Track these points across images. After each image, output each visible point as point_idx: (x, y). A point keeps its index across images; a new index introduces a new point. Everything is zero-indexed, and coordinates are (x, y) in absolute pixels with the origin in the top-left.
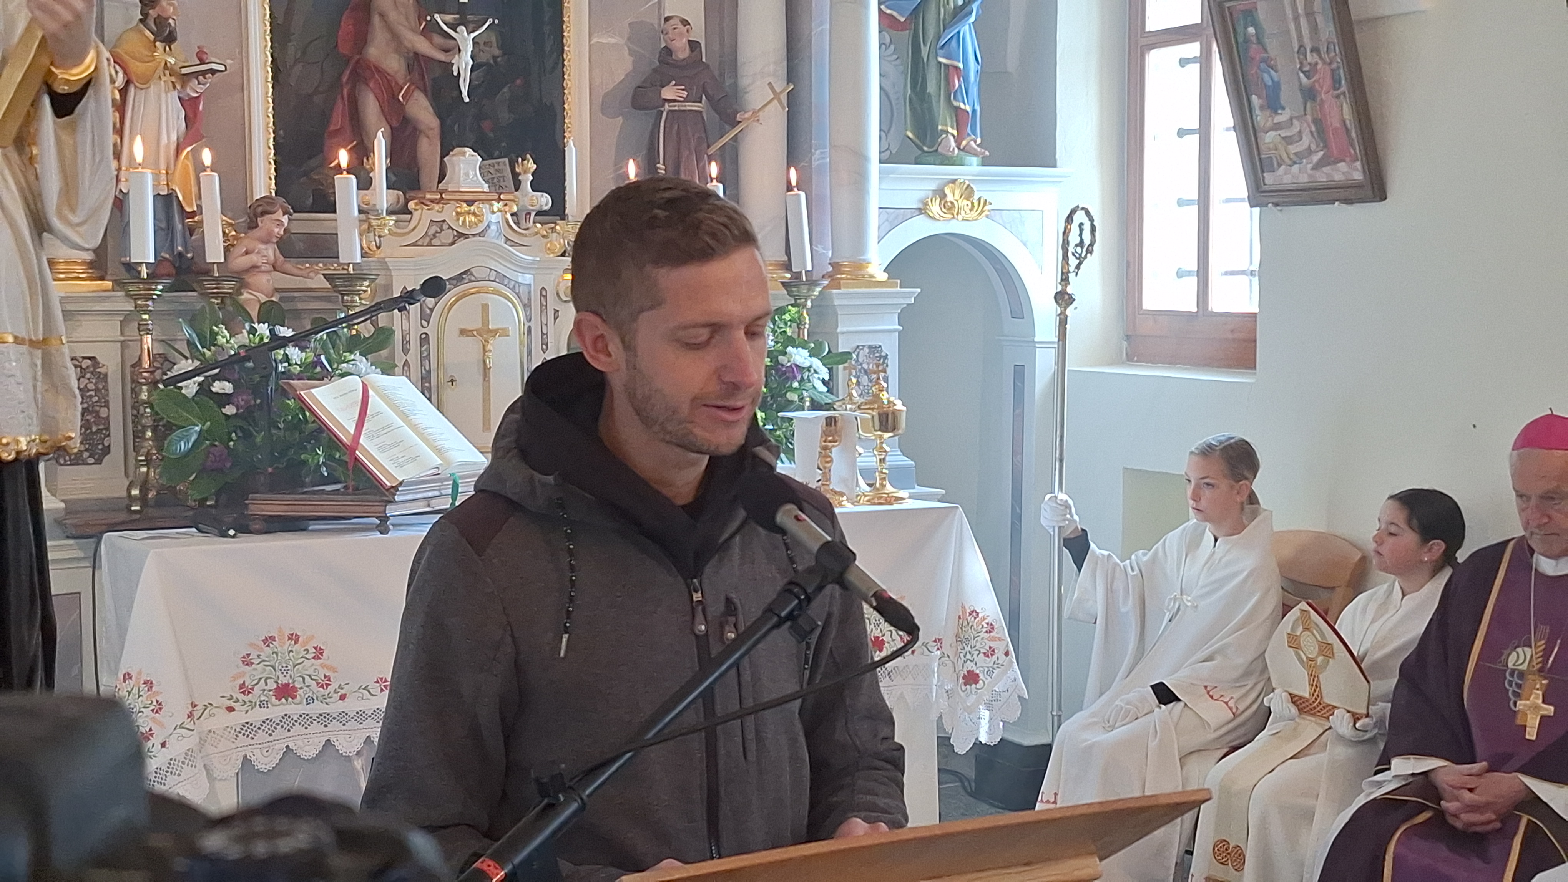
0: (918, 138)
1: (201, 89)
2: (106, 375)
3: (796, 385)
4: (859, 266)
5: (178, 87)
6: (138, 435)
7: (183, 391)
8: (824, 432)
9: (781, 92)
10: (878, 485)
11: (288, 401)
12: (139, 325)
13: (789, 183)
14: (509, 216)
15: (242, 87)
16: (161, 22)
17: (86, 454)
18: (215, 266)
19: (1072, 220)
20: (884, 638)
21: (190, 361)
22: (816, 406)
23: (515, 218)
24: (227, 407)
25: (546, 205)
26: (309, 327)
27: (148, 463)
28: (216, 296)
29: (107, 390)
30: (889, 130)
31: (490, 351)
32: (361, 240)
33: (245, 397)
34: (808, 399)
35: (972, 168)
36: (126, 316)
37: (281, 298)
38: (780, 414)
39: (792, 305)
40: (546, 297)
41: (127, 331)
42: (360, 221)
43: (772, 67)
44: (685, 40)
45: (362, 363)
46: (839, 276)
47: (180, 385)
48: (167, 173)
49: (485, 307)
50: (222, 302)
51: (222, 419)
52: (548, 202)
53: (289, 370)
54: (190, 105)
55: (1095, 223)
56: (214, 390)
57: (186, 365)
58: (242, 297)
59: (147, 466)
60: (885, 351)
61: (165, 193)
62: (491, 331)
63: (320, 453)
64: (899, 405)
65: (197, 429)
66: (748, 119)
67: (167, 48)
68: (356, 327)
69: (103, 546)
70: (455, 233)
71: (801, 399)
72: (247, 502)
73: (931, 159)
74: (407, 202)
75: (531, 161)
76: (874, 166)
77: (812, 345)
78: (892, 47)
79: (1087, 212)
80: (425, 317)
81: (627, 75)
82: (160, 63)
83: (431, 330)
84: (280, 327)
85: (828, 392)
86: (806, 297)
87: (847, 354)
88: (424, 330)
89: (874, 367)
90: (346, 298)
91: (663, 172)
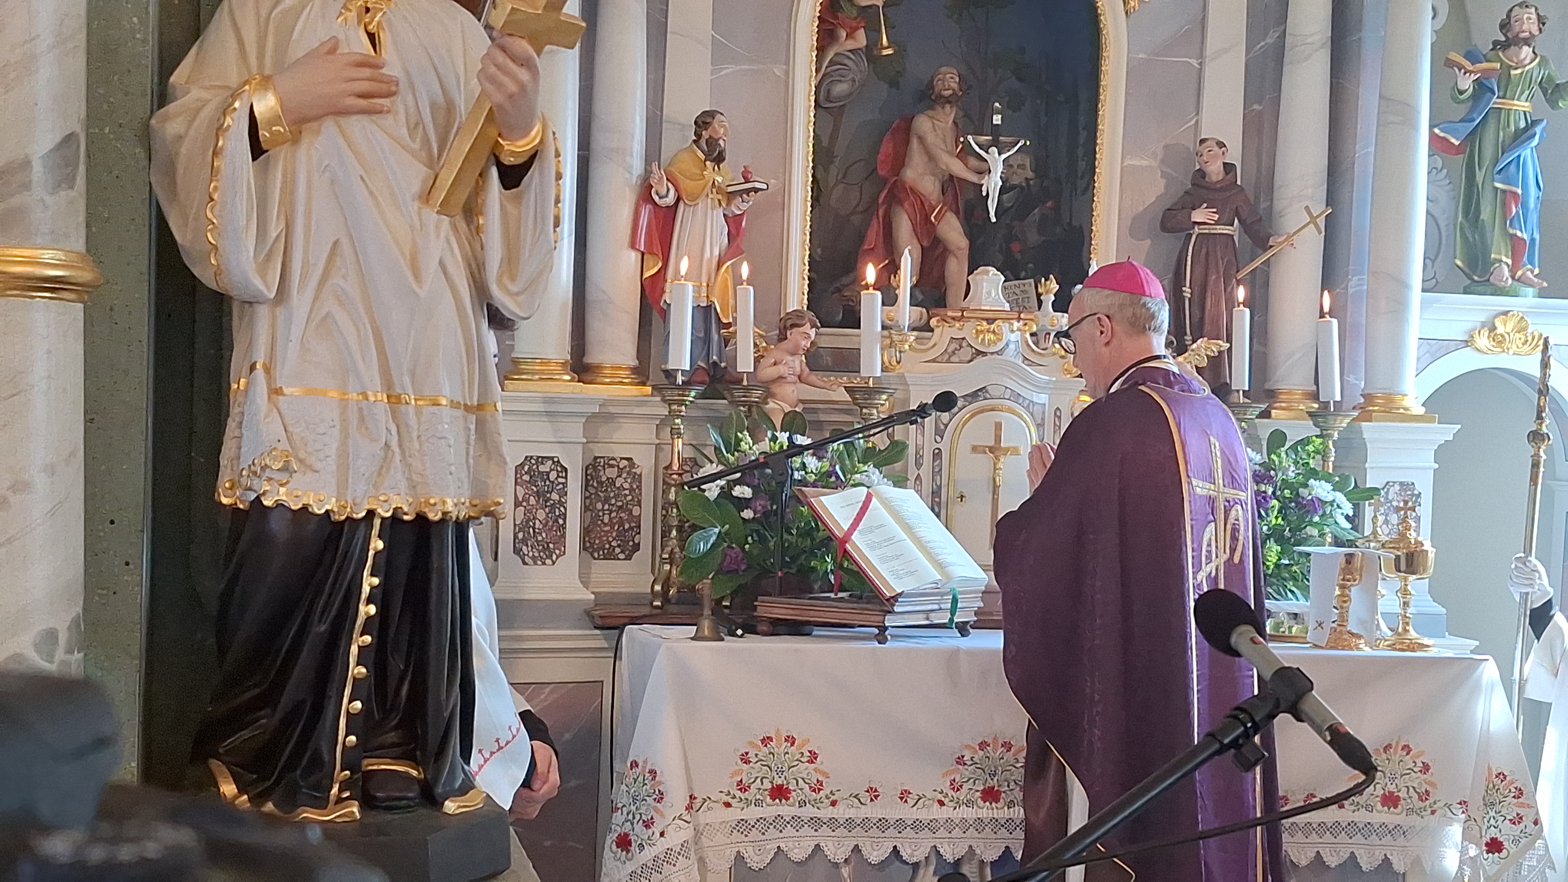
0: (1468, 266)
1: (745, 206)
2: (640, 475)
3: (1316, 519)
4: (1392, 398)
5: (724, 204)
6: (665, 534)
7: (706, 494)
8: (1343, 569)
9: (1319, 216)
10: (1400, 630)
11: (802, 508)
12: (672, 429)
13: (1321, 310)
14: (1028, 335)
15: (783, 205)
16: (712, 142)
17: (618, 550)
20: (1400, 794)
21: (714, 465)
22: (1337, 542)
23: (1034, 338)
24: (746, 510)
26: (828, 436)
27: (671, 561)
28: (744, 404)
29: (640, 489)
30: (1436, 257)
31: (1001, 469)
32: (882, 355)
33: (763, 502)
34: (1330, 535)
35: (1527, 299)
36: (662, 419)
38: (1298, 549)
39: (1317, 436)
40: (1060, 417)
41: (662, 436)
42: (882, 337)
43: (1310, 191)
44: (1219, 163)
45: (874, 474)
46: (1371, 408)
47: (703, 487)
48: (708, 286)
49: (998, 425)
50: (749, 409)
51: (741, 521)
53: (805, 478)
54: (733, 221)
56: (734, 493)
57: (710, 469)
58: (767, 406)
59: (671, 563)
60: (1418, 488)
61: (704, 305)
62: (1003, 449)
63: (829, 560)
64: (1428, 546)
65: (716, 530)
66: (1282, 243)
67: (716, 168)
68: (871, 438)
69: (624, 637)
70: (974, 351)
71: (1322, 535)
72: (756, 603)
74: (930, 318)
76: (1416, 295)
78: (1445, 171)
80: (939, 432)
81: (1157, 198)
82: (709, 181)
83: (945, 445)
84: (799, 436)
85: (1352, 529)
86: (1333, 429)
87: (1374, 492)
88: (938, 446)
89: (1402, 504)
90: (864, 411)
91: (1189, 296)
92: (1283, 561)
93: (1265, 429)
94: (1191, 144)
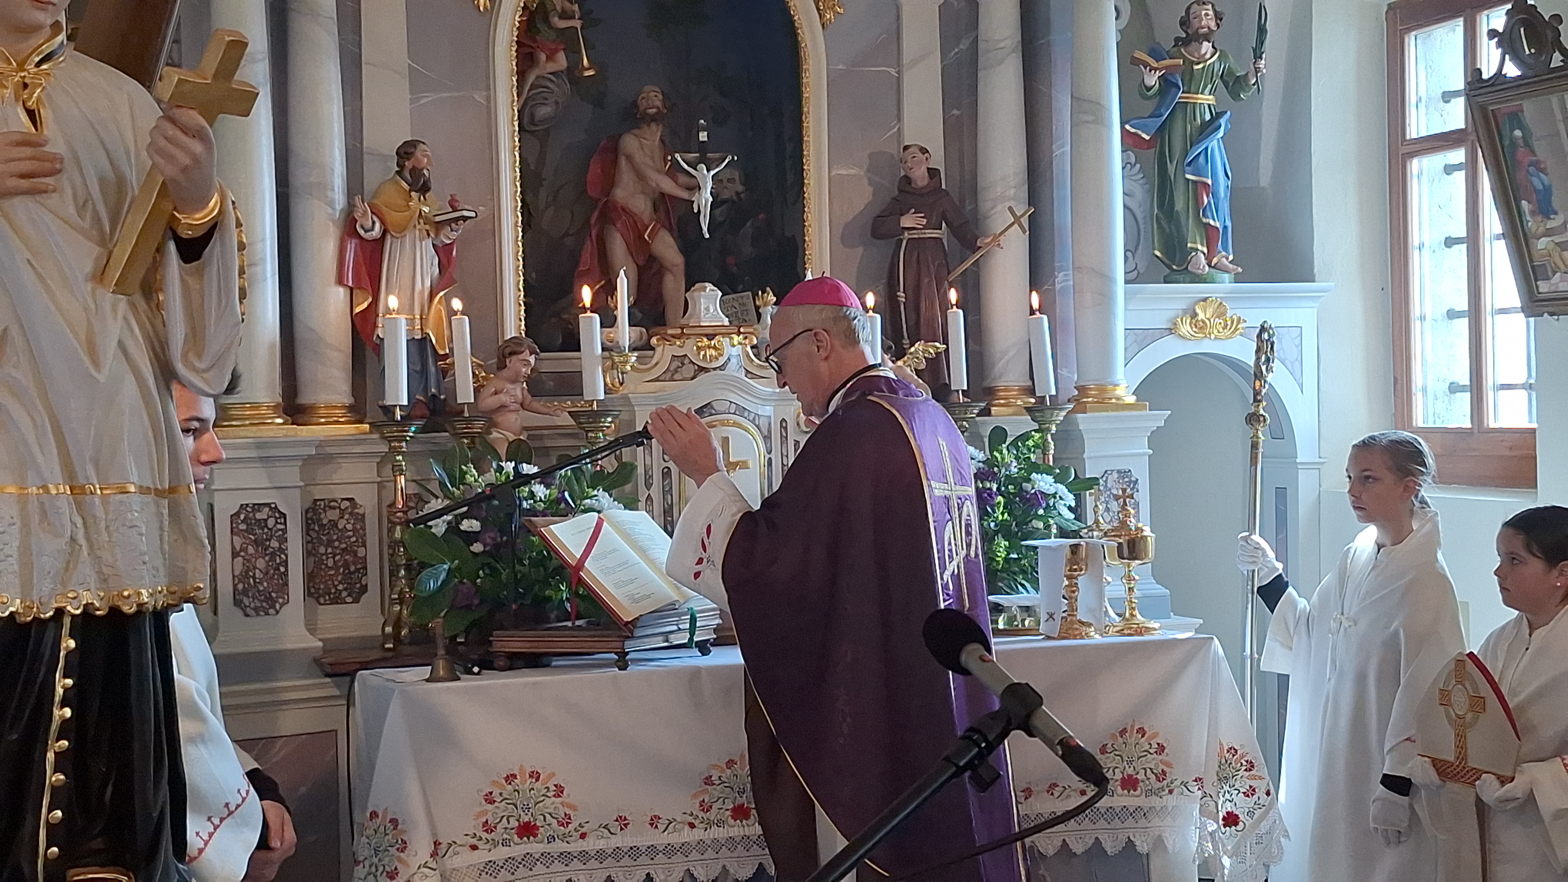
0: (1168, 258)
1: (454, 235)
2: (363, 515)
3: (1041, 512)
4: (1106, 389)
5: (432, 235)
6: (393, 574)
7: (433, 530)
8: (1069, 560)
9: (1022, 216)
10: (1127, 615)
11: (532, 538)
12: (393, 466)
13: (1031, 307)
14: (748, 349)
15: (494, 232)
16: (416, 172)
17: (344, 594)
18: (466, 406)
20: (1138, 776)
21: (440, 500)
22: (1063, 533)
23: (755, 350)
24: (475, 544)
26: (555, 463)
27: (401, 601)
28: (466, 435)
29: (364, 530)
30: (1135, 249)
32: (604, 376)
33: (492, 535)
34: (1055, 526)
35: (1224, 285)
36: (382, 457)
38: (1023, 543)
39: (1036, 431)
40: (786, 428)
41: (384, 474)
42: (603, 359)
43: (1012, 191)
44: (924, 169)
45: (604, 498)
46: (1085, 400)
47: (430, 523)
48: (421, 318)
49: (726, 440)
50: (472, 441)
51: (471, 556)
53: (534, 507)
54: (443, 252)
56: (462, 528)
57: (436, 504)
58: (491, 436)
59: (401, 604)
60: (1135, 475)
61: (419, 337)
62: (732, 463)
63: (563, 588)
64: (1147, 531)
65: (446, 567)
66: (989, 244)
67: (422, 198)
68: (600, 462)
69: (356, 684)
70: (696, 367)
71: (1048, 527)
72: (491, 639)
74: (650, 337)
76: (1120, 287)
78: (1138, 166)
81: (866, 206)
82: (415, 212)
84: (524, 465)
85: (1075, 519)
86: (1050, 423)
87: (1094, 481)
88: (666, 465)
89: (1120, 492)
90: (590, 434)
91: (904, 300)
92: (1012, 556)
93: (987, 426)
94: (893, 149)
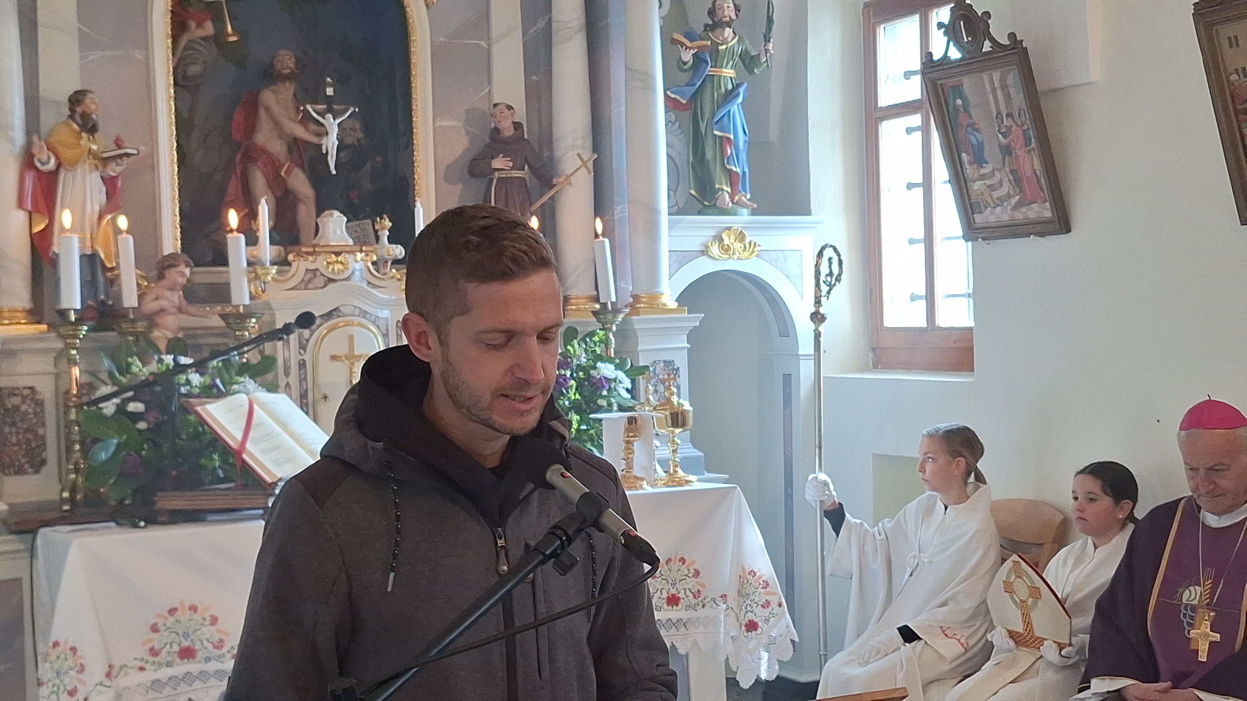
0: (700, 195)
1: (119, 169)
2: (43, 401)
3: (605, 393)
4: (654, 297)
6: (69, 448)
7: (103, 411)
8: (626, 429)
9: (588, 161)
10: (672, 471)
11: (189, 416)
12: (68, 359)
13: (595, 231)
14: (370, 264)
15: (152, 167)
16: (86, 117)
17: (27, 466)
19: (822, 256)
20: (680, 595)
21: (108, 386)
22: (621, 409)
23: (375, 265)
24: (140, 423)
25: (400, 254)
26: (207, 357)
27: (76, 471)
28: (131, 334)
29: (44, 413)
30: (676, 189)
32: (249, 286)
33: (154, 415)
34: (615, 405)
35: (743, 218)
36: (58, 352)
37: (185, 336)
38: (592, 416)
39: (600, 329)
41: (60, 366)
42: (249, 271)
43: (580, 141)
44: (510, 122)
45: (250, 384)
46: (638, 306)
47: (101, 405)
48: (92, 237)
49: (351, 338)
50: (137, 338)
51: (136, 433)
52: (401, 252)
53: (190, 391)
54: (110, 183)
55: (842, 258)
56: (129, 409)
57: (105, 390)
58: (152, 335)
59: (76, 473)
60: (677, 364)
61: (89, 253)
62: (356, 357)
63: (216, 459)
64: (687, 407)
65: (116, 441)
66: (563, 182)
67: (91, 137)
68: (246, 355)
69: (38, 539)
70: (326, 279)
71: (610, 405)
72: (155, 499)
73: (709, 211)
74: (287, 254)
75: (387, 220)
76: (664, 217)
77: (617, 361)
78: (677, 124)
79: (835, 249)
80: (303, 347)
81: (464, 151)
82: (85, 149)
83: (307, 357)
84: (182, 357)
85: (631, 398)
86: (612, 323)
87: (646, 368)
88: (302, 357)
89: (666, 377)
90: (237, 333)
92: (582, 427)
